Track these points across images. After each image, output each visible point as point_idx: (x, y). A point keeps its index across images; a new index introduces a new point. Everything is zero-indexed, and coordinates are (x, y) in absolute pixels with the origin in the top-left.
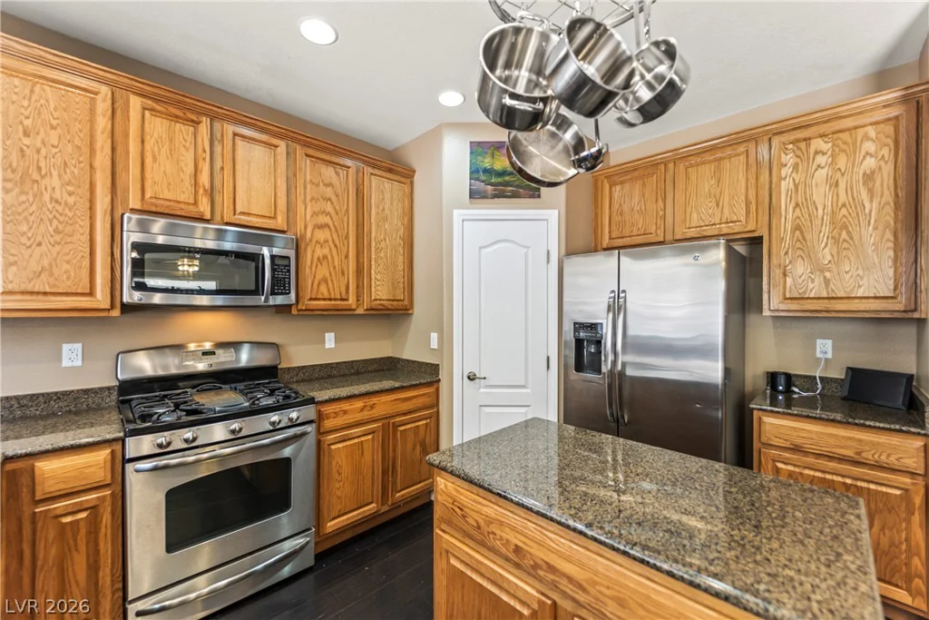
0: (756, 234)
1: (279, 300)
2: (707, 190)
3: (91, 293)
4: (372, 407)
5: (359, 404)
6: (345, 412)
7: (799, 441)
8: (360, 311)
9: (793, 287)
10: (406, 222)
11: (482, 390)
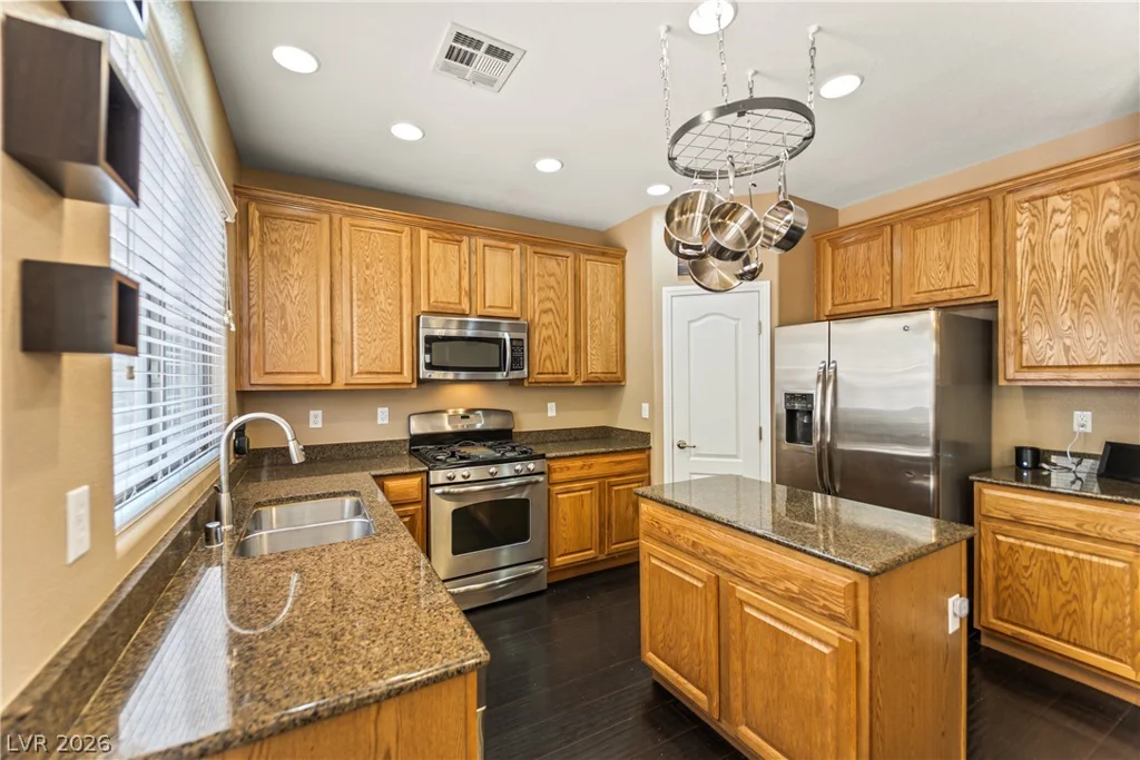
0: (991, 299)
1: (515, 375)
2: (936, 253)
3: (401, 373)
4: (590, 466)
5: (579, 463)
6: (568, 468)
7: (1018, 513)
8: (578, 383)
9: (1030, 355)
10: (618, 300)
11: (692, 459)
